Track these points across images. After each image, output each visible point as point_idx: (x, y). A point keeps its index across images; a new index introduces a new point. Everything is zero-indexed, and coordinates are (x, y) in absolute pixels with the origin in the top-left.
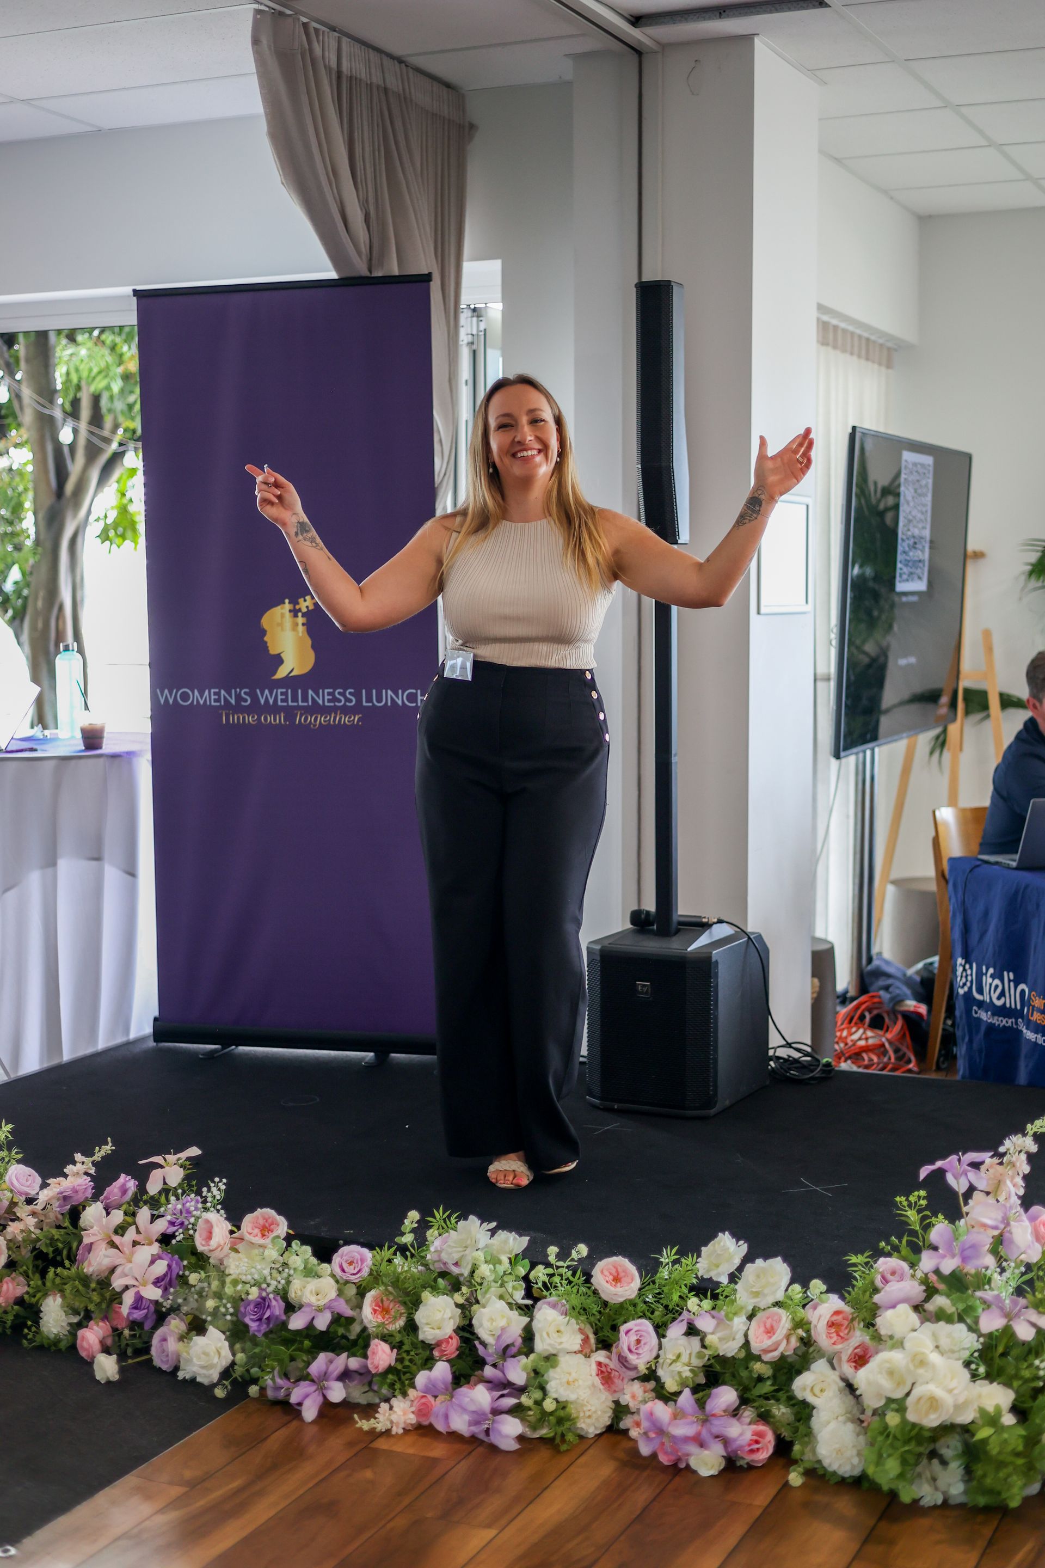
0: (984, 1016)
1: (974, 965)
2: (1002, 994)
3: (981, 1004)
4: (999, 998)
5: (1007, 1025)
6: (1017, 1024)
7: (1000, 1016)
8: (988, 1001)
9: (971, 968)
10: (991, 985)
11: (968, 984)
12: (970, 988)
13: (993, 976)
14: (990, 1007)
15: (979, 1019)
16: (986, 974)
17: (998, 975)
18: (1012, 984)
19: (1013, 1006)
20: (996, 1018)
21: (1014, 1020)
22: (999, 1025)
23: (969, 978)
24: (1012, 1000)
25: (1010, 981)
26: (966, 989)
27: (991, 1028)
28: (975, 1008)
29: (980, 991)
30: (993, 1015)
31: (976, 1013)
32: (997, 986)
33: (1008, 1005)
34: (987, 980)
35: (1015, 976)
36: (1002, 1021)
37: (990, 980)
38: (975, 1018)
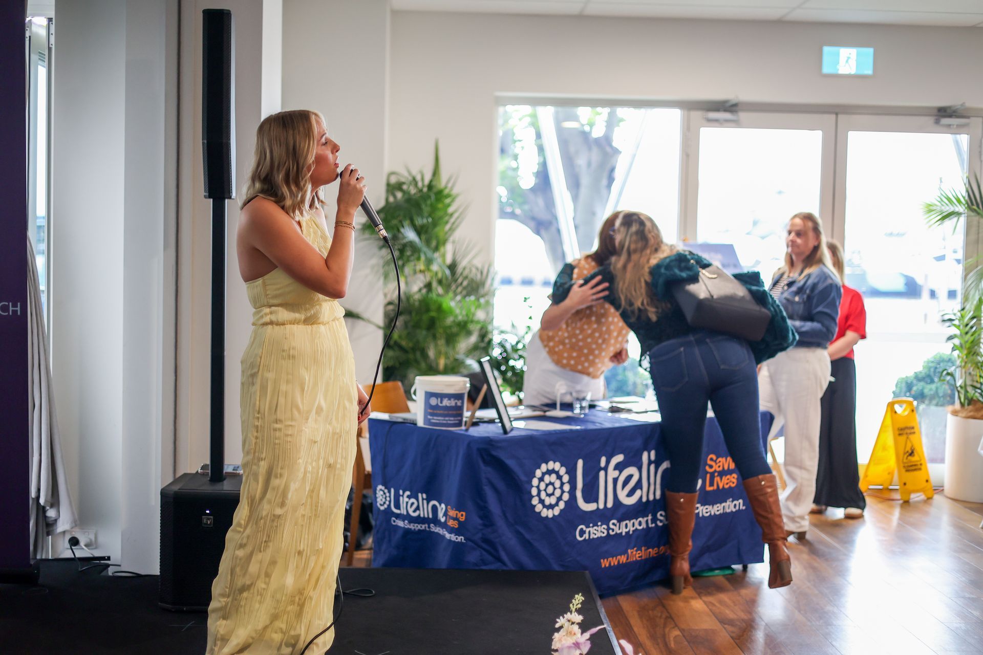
0: (400, 523)
1: (392, 490)
2: (418, 508)
3: (398, 516)
4: (414, 511)
5: (421, 529)
6: (429, 527)
7: (415, 523)
8: (405, 513)
9: (389, 492)
10: (407, 503)
11: (387, 503)
12: (389, 506)
13: (409, 497)
14: (407, 517)
15: (397, 526)
16: (403, 496)
17: (414, 495)
18: (425, 502)
19: (426, 516)
20: (412, 524)
21: (427, 525)
22: (414, 529)
23: (388, 499)
24: (425, 511)
25: (423, 499)
26: (386, 506)
27: (407, 532)
28: (394, 519)
29: (397, 506)
30: (410, 522)
31: (394, 521)
32: (413, 504)
33: (422, 516)
34: (404, 500)
35: (427, 496)
36: (417, 526)
37: (406, 499)
38: (394, 526)
